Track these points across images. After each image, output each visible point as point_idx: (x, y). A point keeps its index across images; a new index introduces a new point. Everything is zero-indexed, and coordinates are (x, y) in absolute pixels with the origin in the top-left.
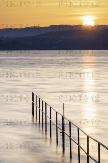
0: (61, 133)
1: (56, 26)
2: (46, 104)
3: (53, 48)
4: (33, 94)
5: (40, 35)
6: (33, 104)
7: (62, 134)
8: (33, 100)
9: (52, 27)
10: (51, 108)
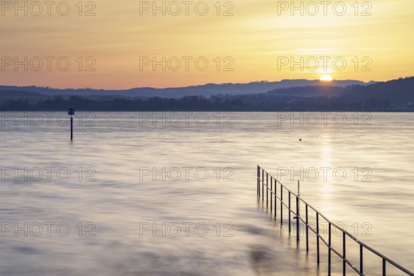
0: (294, 218)
1: (289, 80)
2: (275, 181)
3: (285, 108)
4: (259, 168)
5: (269, 92)
6: (259, 181)
7: (296, 220)
8: (259, 175)
9: (284, 81)
10: (282, 186)
